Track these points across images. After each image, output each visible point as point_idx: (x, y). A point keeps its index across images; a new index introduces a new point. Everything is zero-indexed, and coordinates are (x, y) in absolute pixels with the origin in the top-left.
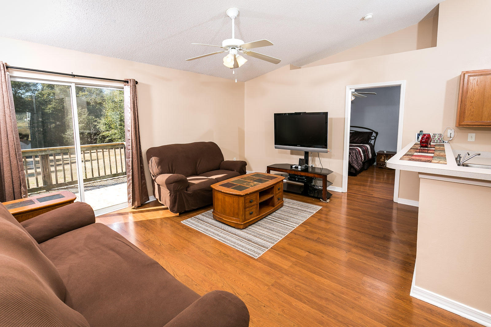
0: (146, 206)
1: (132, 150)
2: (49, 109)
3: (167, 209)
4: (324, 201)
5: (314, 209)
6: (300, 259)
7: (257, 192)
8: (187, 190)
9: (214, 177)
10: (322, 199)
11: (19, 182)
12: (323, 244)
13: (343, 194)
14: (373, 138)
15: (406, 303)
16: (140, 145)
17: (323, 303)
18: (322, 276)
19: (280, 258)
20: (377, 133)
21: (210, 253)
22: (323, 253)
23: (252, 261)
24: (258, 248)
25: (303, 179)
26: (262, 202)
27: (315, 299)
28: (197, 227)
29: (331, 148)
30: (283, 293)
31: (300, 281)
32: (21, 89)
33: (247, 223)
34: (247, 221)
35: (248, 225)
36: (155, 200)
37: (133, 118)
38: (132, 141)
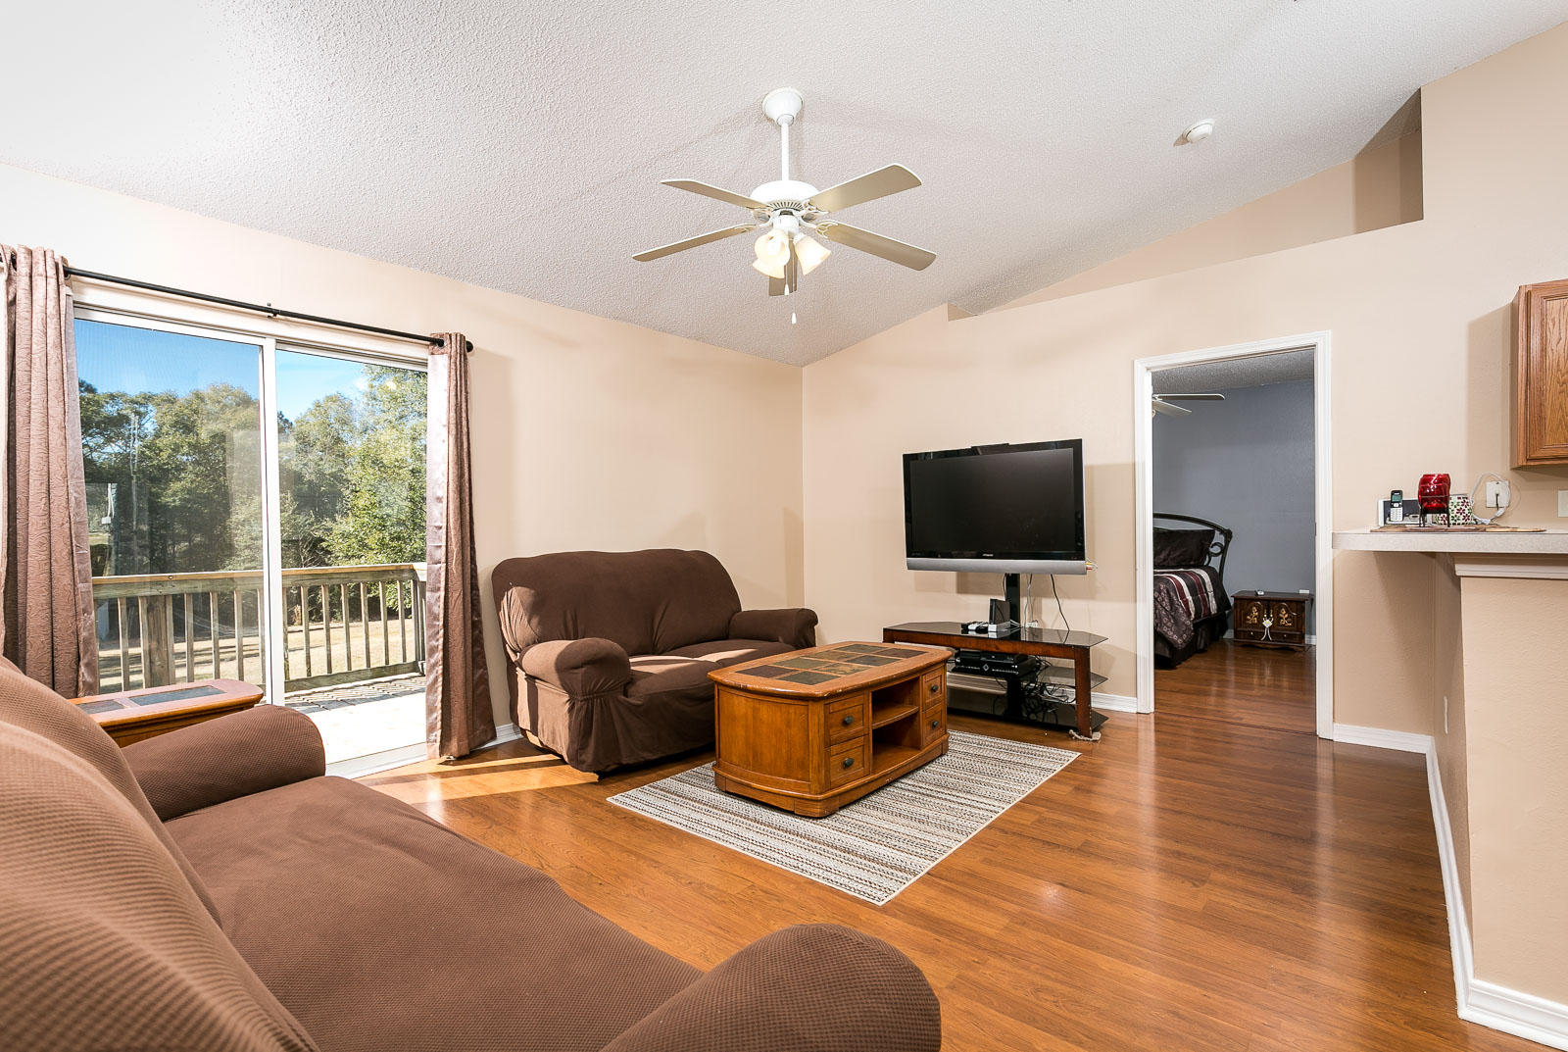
0: (486, 755)
1: (447, 562)
2: (173, 494)
3: (562, 761)
4: (1083, 738)
5: (1054, 760)
6: (1038, 908)
7: (864, 693)
8: (626, 694)
9: (713, 658)
10: (1075, 730)
11: (73, 649)
12: (1106, 859)
13: (1143, 719)
14: (1216, 550)
15: (1448, 1041)
16: (473, 549)
17: (1146, 1043)
18: (1125, 958)
19: (963, 904)
20: (1228, 535)
21: (718, 890)
22: (1110, 886)
23: (864, 914)
24: (882, 874)
25: (1008, 666)
26: (884, 727)
27: (1114, 1031)
28: (665, 815)
29: (1096, 560)
30: (993, 1012)
31: (1048, 972)
32: (90, 435)
33: (835, 796)
34: (836, 791)
35: (837, 803)
36: (515, 737)
37: (456, 458)
38: (447, 533)
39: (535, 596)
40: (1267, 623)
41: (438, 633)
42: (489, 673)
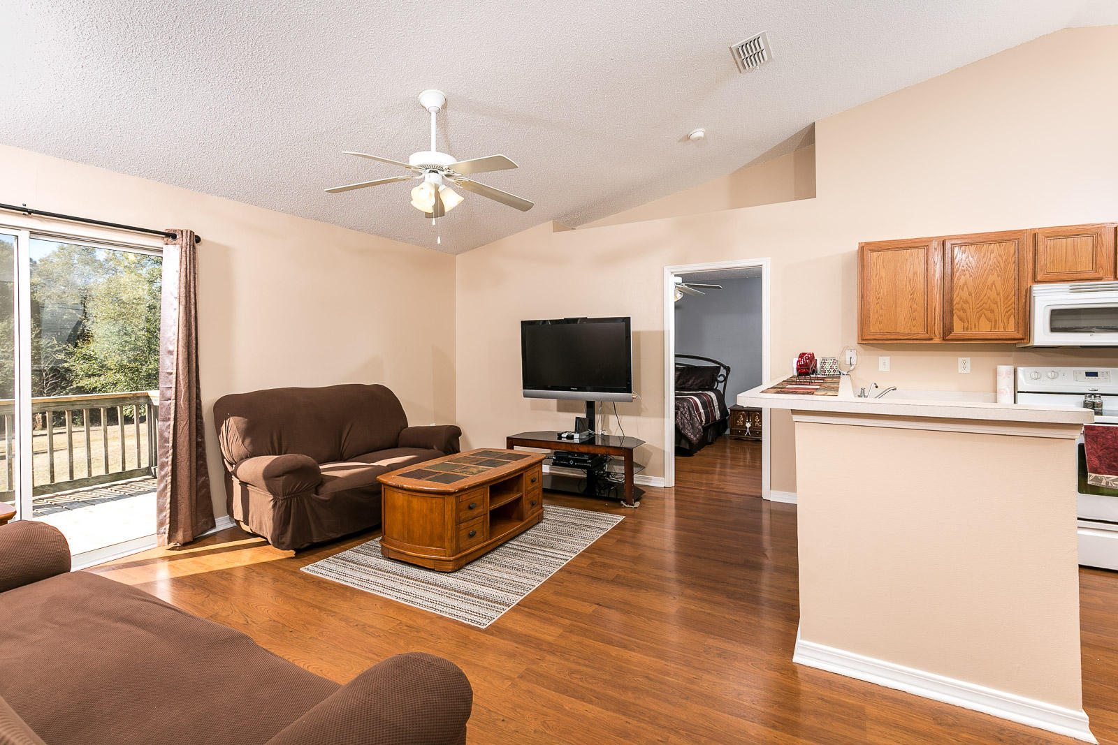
0: (205, 541)
3: (267, 543)
4: (628, 506)
5: (608, 522)
6: (581, 620)
7: (485, 486)
8: (317, 493)
9: (384, 463)
10: (624, 501)
12: (628, 586)
13: (667, 491)
14: (721, 379)
15: (786, 676)
16: (198, 389)
17: (629, 697)
18: (625, 647)
19: (537, 623)
20: (728, 369)
21: (376, 628)
23: (473, 635)
24: (488, 607)
25: (585, 461)
26: (498, 508)
27: (611, 692)
28: (342, 578)
29: (639, 393)
30: (543, 689)
31: (580, 661)
33: (461, 557)
34: (463, 554)
35: (464, 562)
36: (231, 525)
37: (185, 322)
38: (177, 377)
39: (248, 423)
40: (748, 425)
41: (168, 452)
42: (210, 479)
